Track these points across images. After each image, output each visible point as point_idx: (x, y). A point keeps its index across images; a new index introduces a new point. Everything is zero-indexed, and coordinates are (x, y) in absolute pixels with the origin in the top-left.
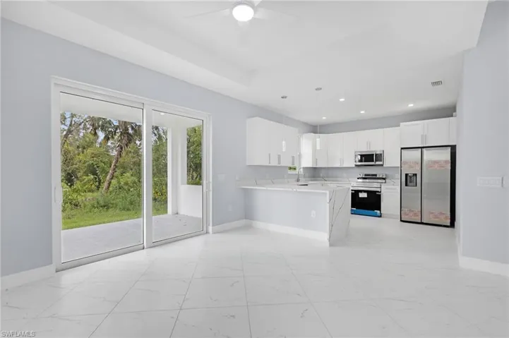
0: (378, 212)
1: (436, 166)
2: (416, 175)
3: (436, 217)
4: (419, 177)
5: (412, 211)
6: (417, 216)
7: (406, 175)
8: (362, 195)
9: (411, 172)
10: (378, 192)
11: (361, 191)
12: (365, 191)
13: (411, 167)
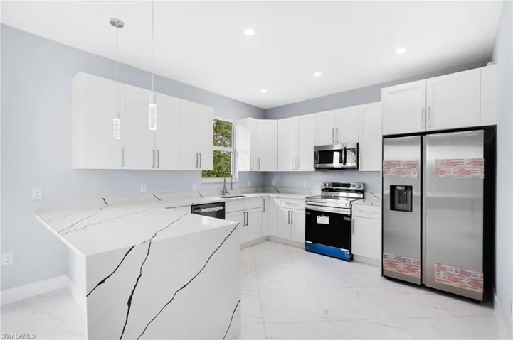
0: (347, 251)
1: (452, 171)
2: (411, 187)
3: (451, 278)
4: (416, 193)
5: (404, 260)
6: (414, 271)
7: (393, 188)
8: (323, 220)
9: (401, 182)
10: (346, 216)
11: (321, 213)
12: (326, 214)
13: (400, 172)
